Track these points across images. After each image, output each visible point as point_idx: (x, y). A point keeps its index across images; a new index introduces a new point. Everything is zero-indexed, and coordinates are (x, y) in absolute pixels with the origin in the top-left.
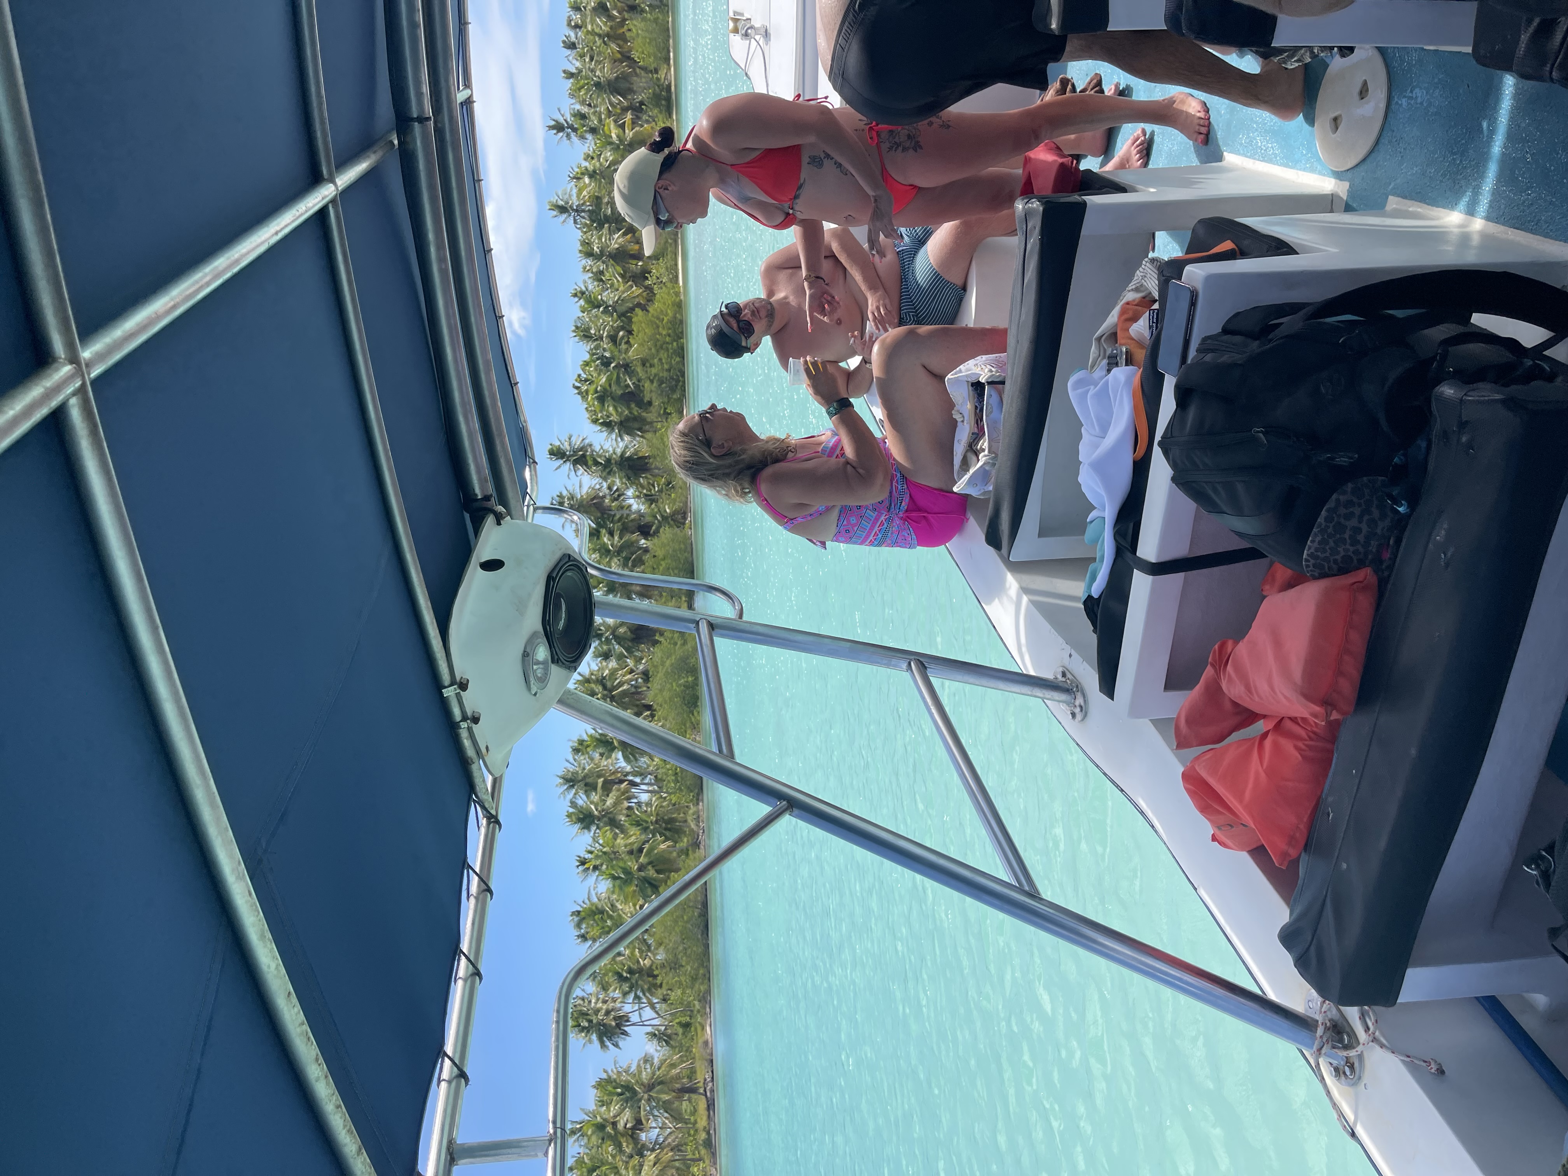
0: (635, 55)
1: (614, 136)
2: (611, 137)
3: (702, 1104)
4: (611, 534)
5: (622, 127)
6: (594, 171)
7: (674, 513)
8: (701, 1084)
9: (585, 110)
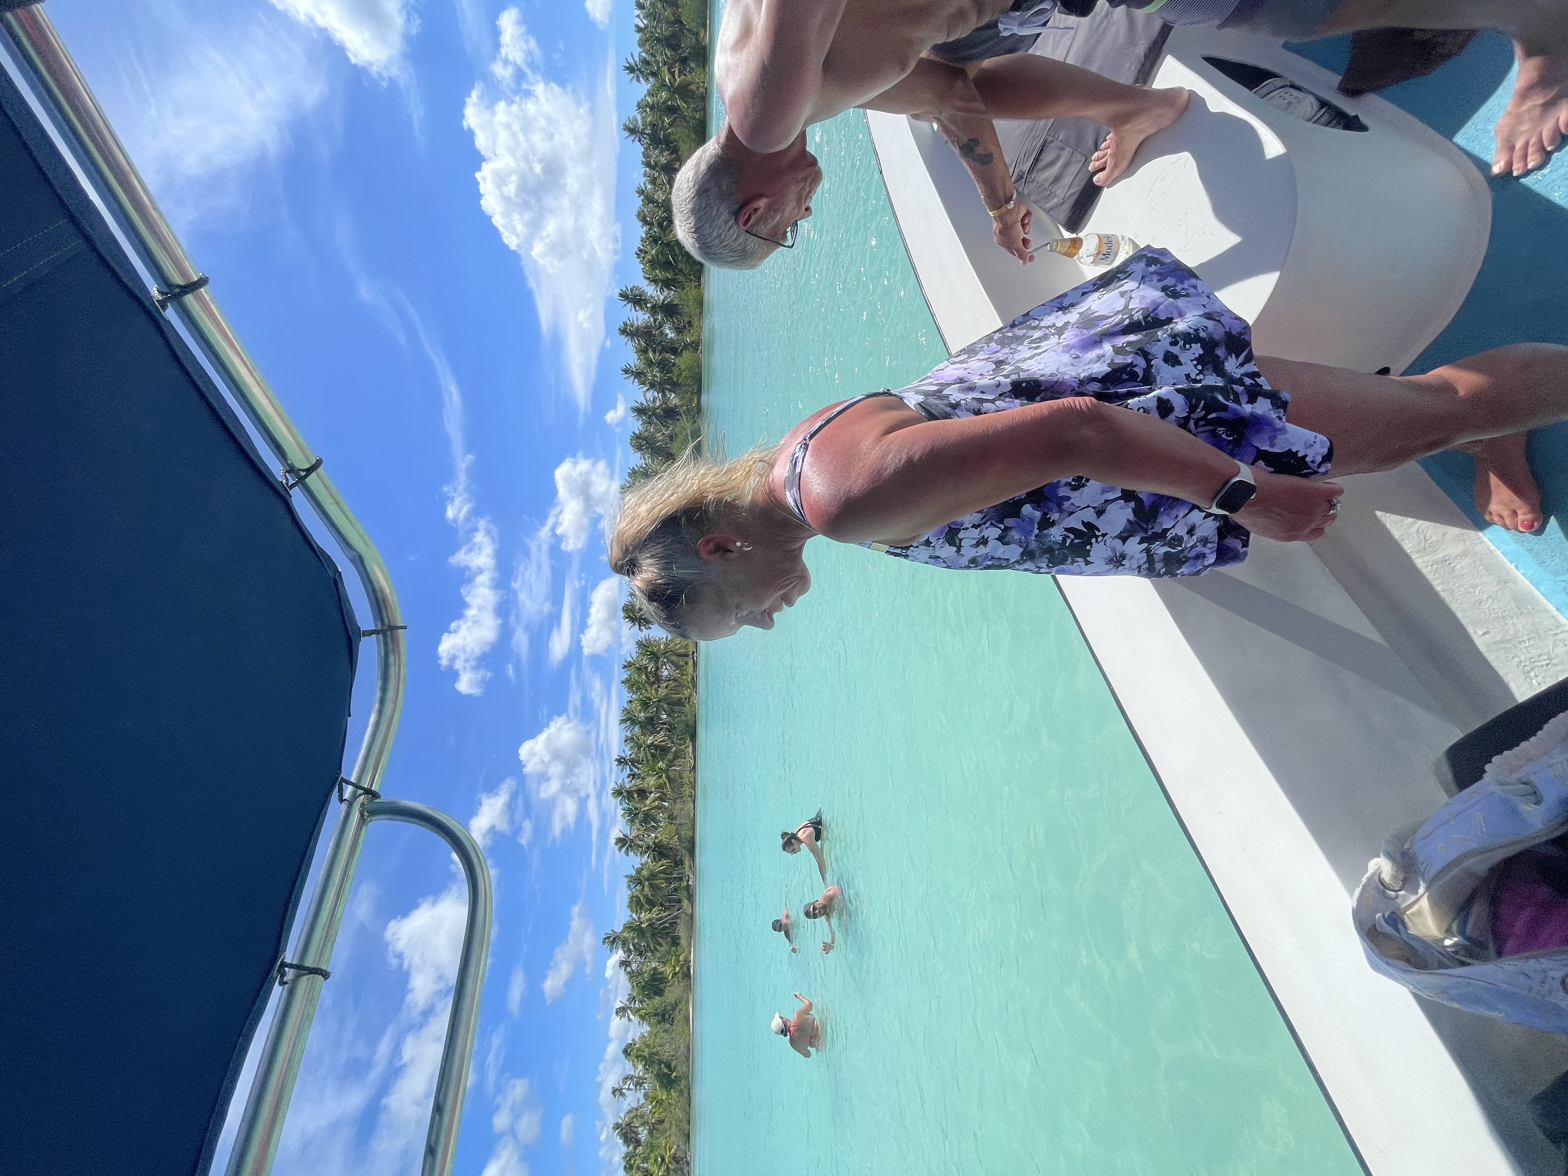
0: (683, 19)
1: (667, 81)
2: (665, 81)
4: (654, 352)
5: (673, 74)
6: (653, 105)
7: (693, 342)
9: (648, 58)
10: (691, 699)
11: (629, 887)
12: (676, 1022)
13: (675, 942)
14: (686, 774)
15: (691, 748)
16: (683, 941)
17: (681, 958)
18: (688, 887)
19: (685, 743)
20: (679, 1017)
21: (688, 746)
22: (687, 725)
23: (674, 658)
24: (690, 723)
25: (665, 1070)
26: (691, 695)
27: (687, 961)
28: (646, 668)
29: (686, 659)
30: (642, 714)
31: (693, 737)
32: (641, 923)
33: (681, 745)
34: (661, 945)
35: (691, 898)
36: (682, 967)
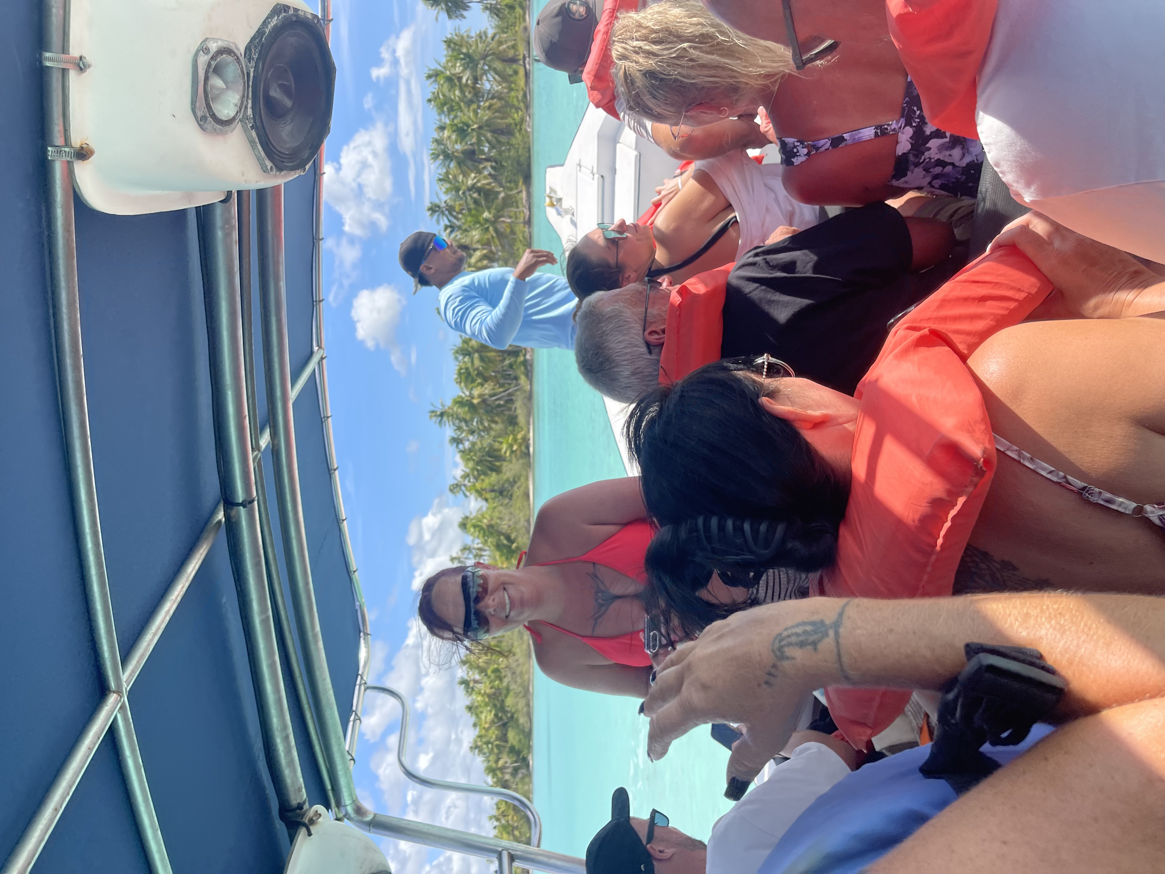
3: (522, 72)
8: (521, 57)
10: (523, 127)
11: (456, 359)
12: (514, 497)
13: (512, 421)
14: (520, 228)
15: (524, 194)
16: (521, 420)
17: (519, 436)
18: (525, 363)
19: (517, 186)
20: (518, 493)
21: (521, 191)
22: (519, 163)
23: (498, 65)
24: (521, 159)
25: (505, 542)
26: (522, 120)
27: (526, 440)
28: (460, 79)
29: (515, 66)
30: (458, 147)
31: (528, 178)
32: (473, 398)
33: (511, 189)
34: (496, 423)
35: (529, 373)
36: (520, 445)
